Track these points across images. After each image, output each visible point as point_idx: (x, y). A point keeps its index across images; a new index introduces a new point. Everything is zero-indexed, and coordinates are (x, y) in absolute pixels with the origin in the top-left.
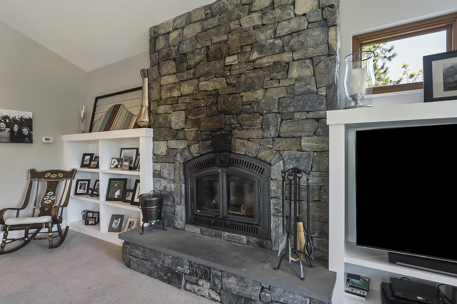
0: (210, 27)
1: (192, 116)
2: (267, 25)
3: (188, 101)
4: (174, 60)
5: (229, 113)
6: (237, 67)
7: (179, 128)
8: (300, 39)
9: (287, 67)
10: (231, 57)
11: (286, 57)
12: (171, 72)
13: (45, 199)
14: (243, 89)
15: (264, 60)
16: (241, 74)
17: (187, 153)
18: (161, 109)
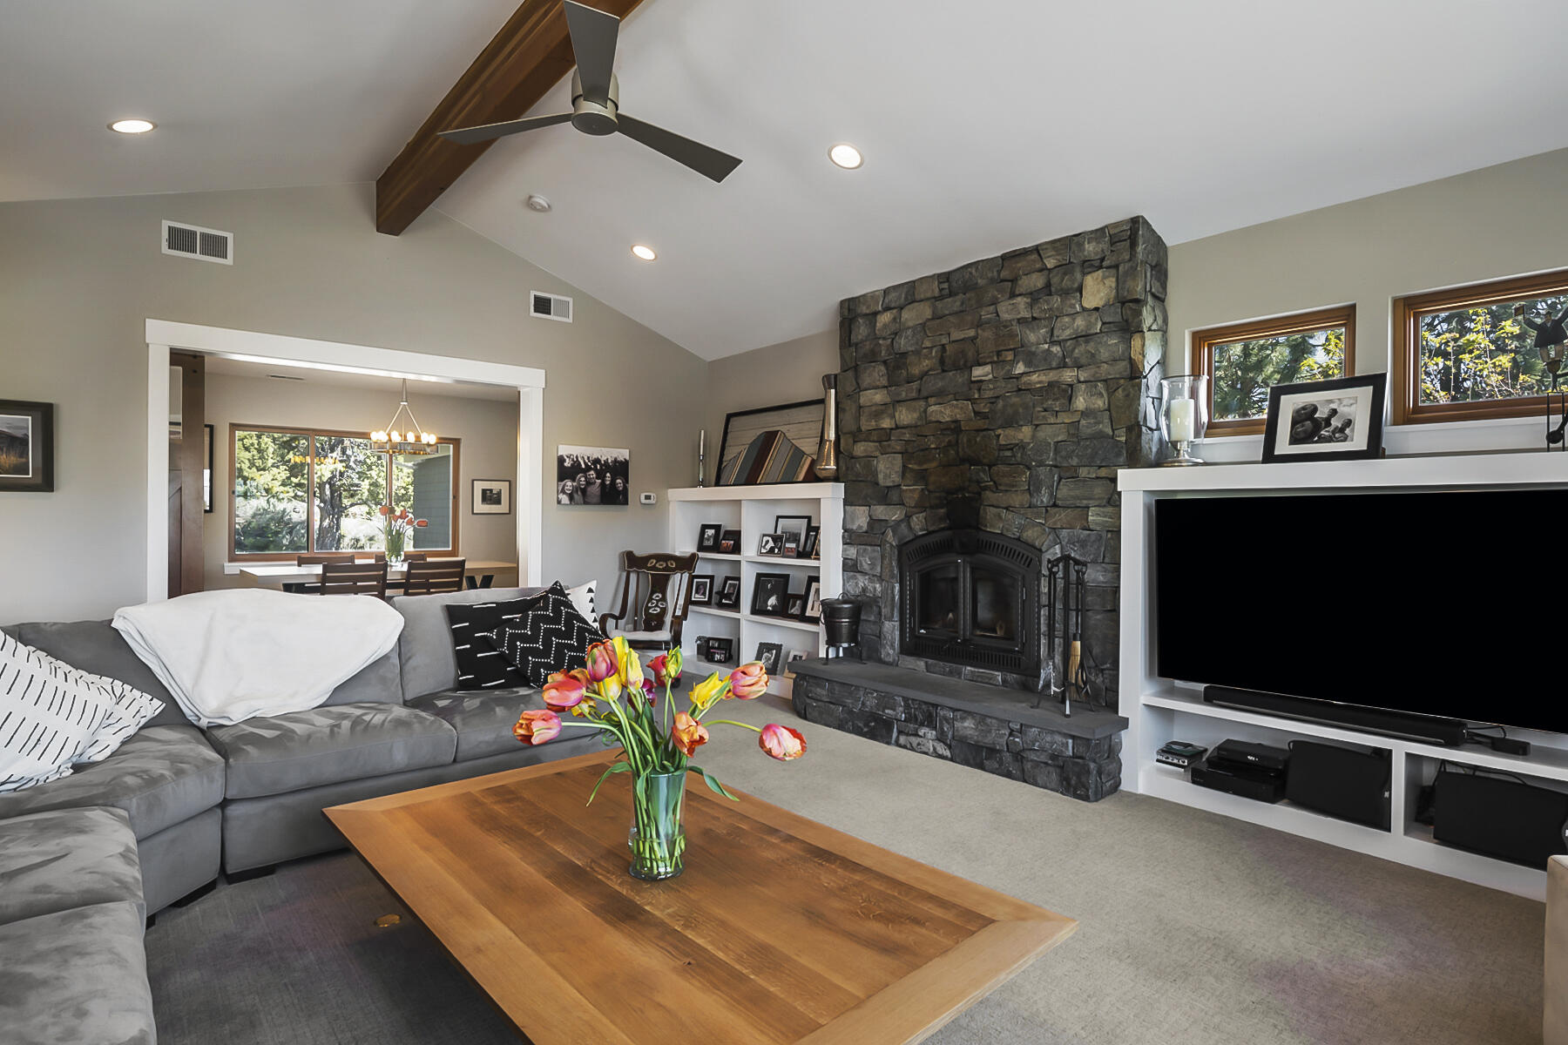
0: (947, 312)
1: (915, 463)
2: (1040, 319)
3: (907, 437)
4: (885, 362)
5: (976, 462)
6: (991, 386)
7: (891, 484)
8: (1089, 348)
9: (1068, 392)
10: (981, 368)
11: (1068, 376)
12: (878, 383)
13: (650, 605)
14: (1000, 422)
15: (1034, 377)
16: (997, 397)
17: (905, 529)
18: (859, 449)
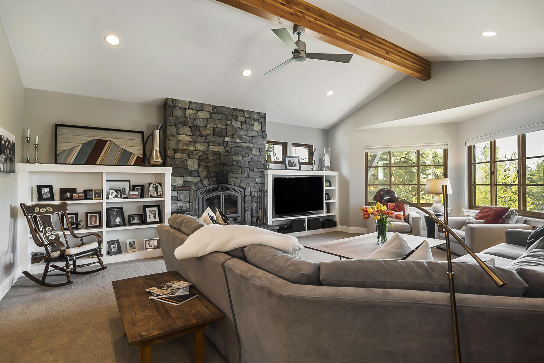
0: (216, 118)
1: (204, 163)
2: (244, 129)
3: (200, 154)
4: (190, 127)
5: (226, 165)
6: (231, 144)
7: (194, 169)
8: (256, 140)
9: (251, 149)
10: (227, 138)
11: (251, 145)
12: (187, 134)
13: (47, 235)
14: (233, 154)
15: (243, 144)
16: (232, 147)
17: (200, 185)
18: (178, 156)
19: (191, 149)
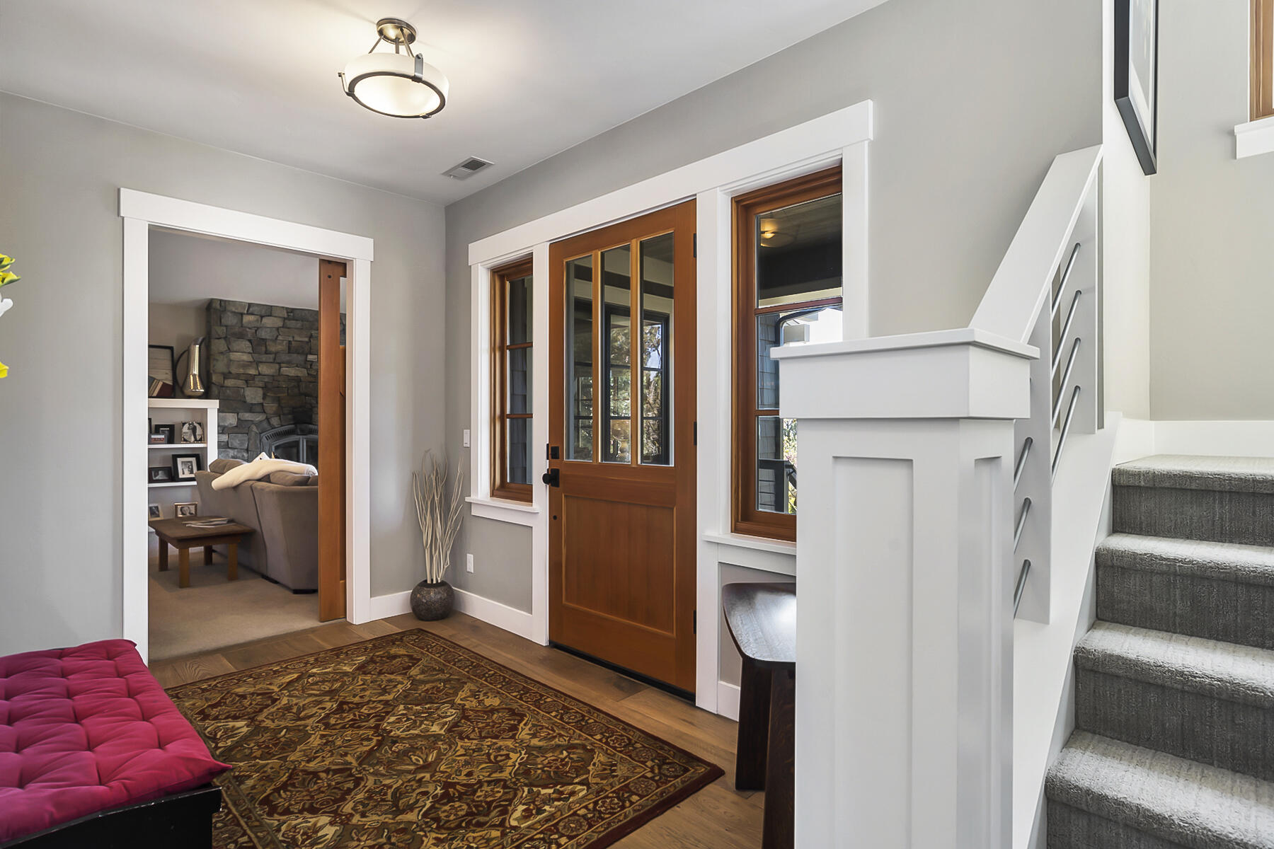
0: (292, 327)
1: (272, 393)
7: (256, 403)
17: (265, 425)
18: (229, 383)
19: (251, 373)
